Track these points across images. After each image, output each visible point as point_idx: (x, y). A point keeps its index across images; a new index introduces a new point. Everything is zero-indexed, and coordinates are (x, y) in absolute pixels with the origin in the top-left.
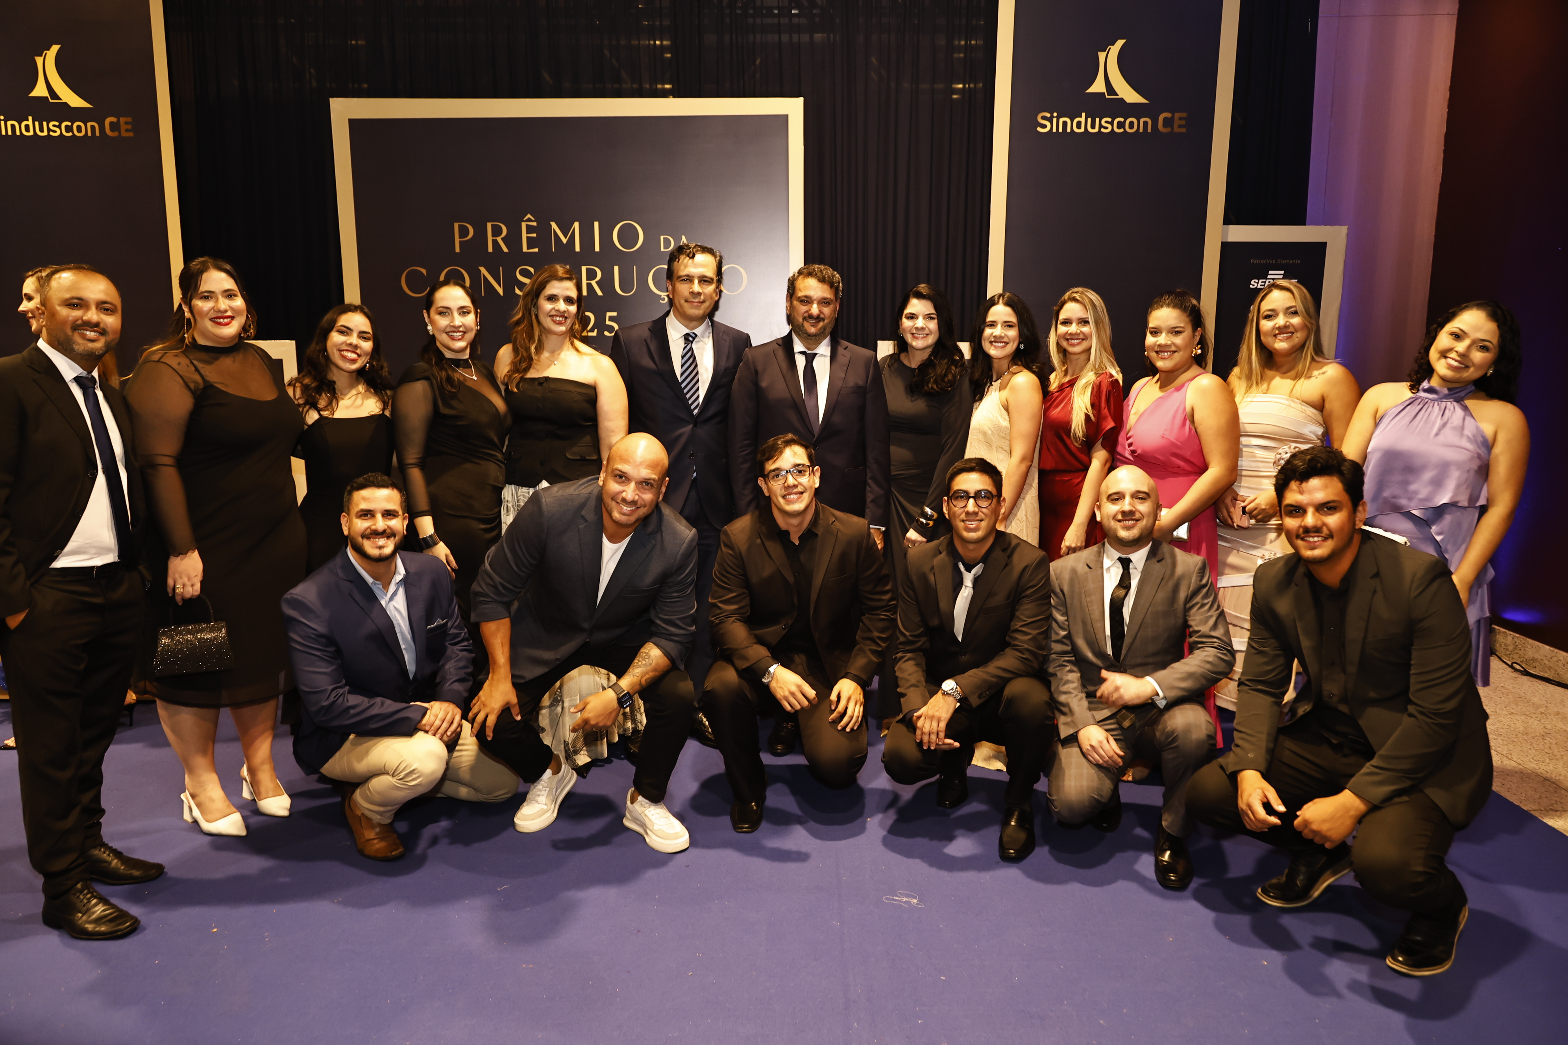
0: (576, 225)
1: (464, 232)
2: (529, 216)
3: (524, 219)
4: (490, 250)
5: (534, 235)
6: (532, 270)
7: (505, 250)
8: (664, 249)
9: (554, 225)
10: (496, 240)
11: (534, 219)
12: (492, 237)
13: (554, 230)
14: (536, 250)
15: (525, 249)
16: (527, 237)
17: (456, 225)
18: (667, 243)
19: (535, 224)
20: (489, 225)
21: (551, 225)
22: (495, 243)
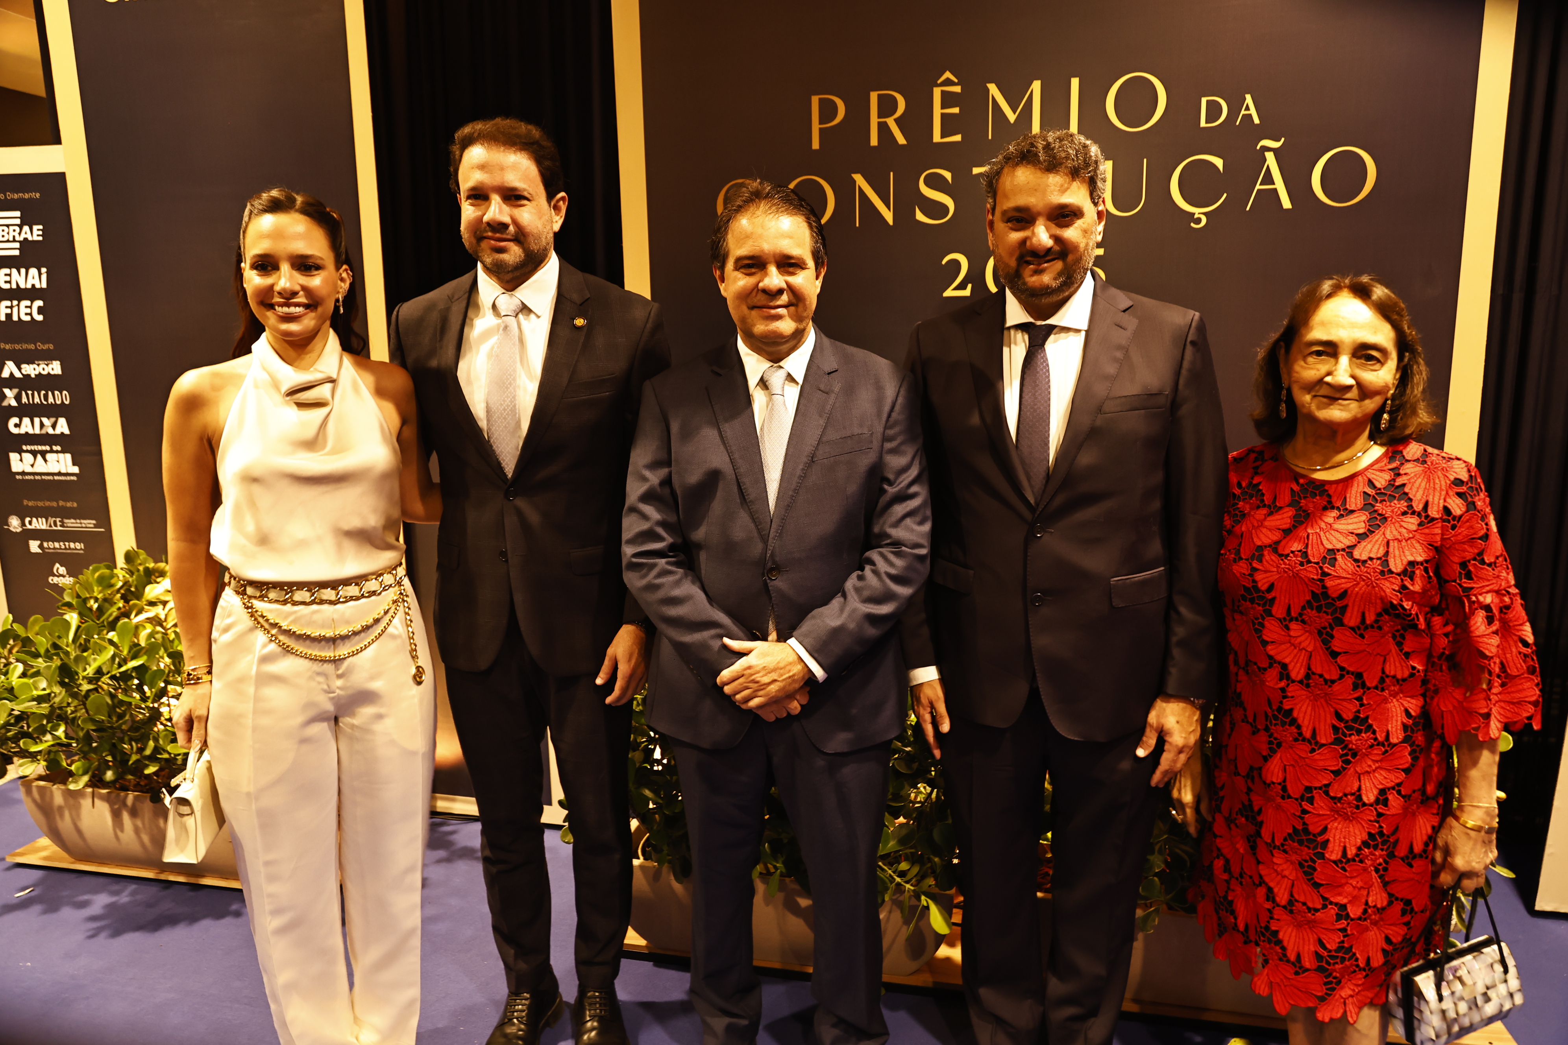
0: (1036, 86)
1: (827, 111)
2: (948, 75)
3: (939, 82)
4: (874, 141)
5: (956, 110)
6: (948, 175)
7: (901, 140)
8: (1207, 122)
9: (993, 89)
10: (886, 122)
11: (956, 81)
12: (879, 117)
13: (993, 96)
14: (958, 138)
15: (937, 138)
16: (943, 115)
17: (815, 100)
18: (1214, 111)
19: (957, 89)
20: (874, 96)
21: (988, 90)
22: (883, 129)
